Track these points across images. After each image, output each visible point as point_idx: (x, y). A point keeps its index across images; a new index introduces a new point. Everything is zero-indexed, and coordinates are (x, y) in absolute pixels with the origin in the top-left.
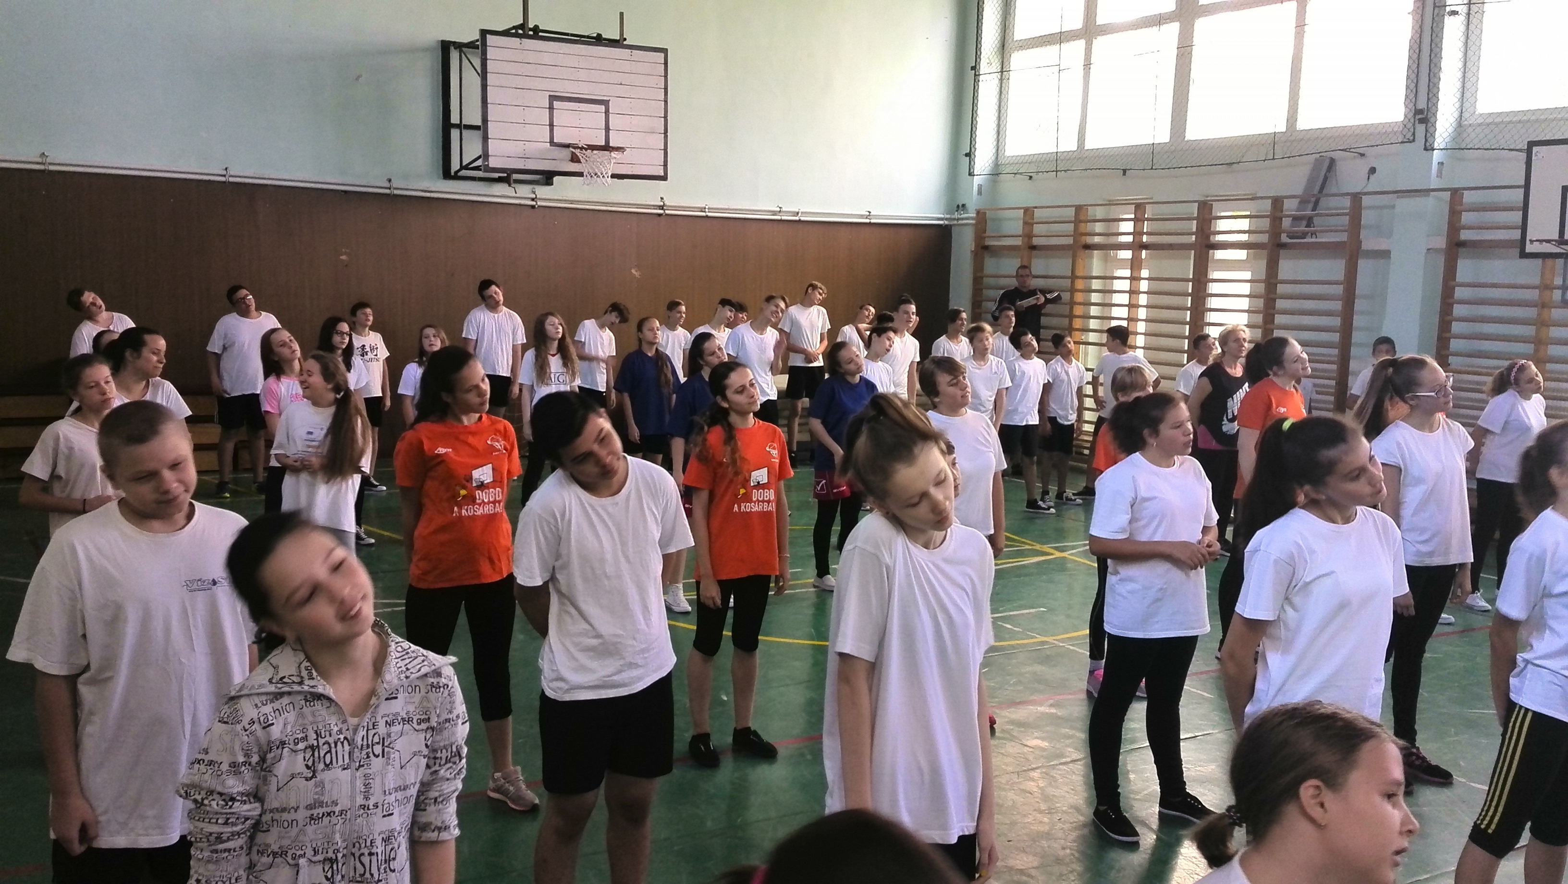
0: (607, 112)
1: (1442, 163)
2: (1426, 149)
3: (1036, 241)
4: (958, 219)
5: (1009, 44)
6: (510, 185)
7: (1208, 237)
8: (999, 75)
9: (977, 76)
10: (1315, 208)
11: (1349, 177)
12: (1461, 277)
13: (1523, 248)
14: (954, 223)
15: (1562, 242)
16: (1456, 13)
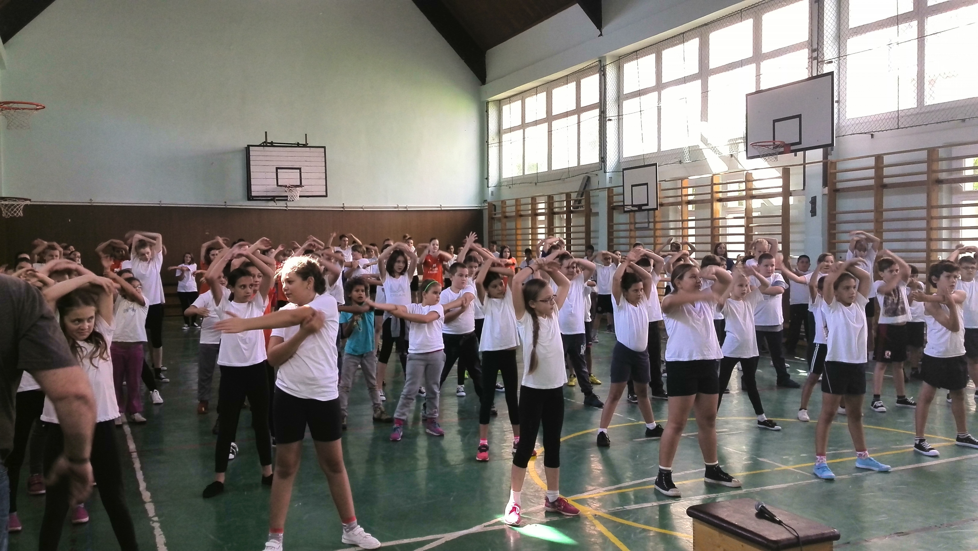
0: (300, 171)
1: (611, 178)
2: (604, 172)
3: (508, 214)
4: (484, 206)
5: (501, 131)
6: (274, 202)
7: (553, 209)
8: (497, 144)
9: (488, 145)
10: (581, 197)
11: (594, 184)
12: (615, 221)
13: (624, 209)
14: (482, 208)
15: (633, 206)
16: (611, 120)
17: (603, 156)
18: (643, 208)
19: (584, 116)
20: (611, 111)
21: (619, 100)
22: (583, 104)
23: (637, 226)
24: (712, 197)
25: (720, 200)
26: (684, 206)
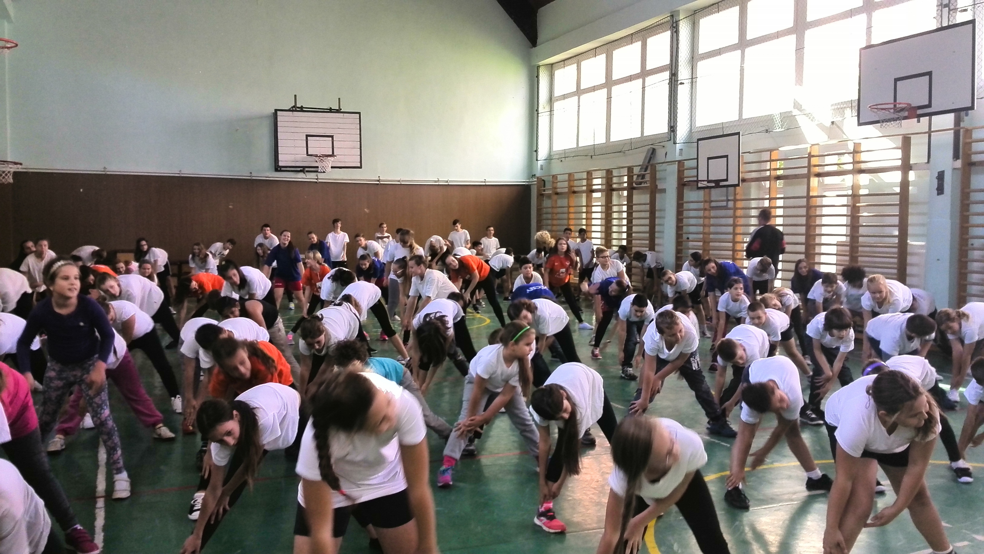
0: (333, 139)
1: (682, 149)
2: (674, 143)
3: (559, 191)
5: (553, 99)
6: (304, 173)
7: (611, 185)
8: (548, 113)
9: (538, 114)
10: (646, 171)
11: (660, 156)
12: (685, 199)
13: (698, 185)
14: (531, 183)
15: (709, 181)
16: (683, 83)
17: (672, 125)
18: (721, 184)
19: (649, 80)
20: (684, 73)
21: (692, 61)
22: (648, 67)
23: (713, 204)
24: (809, 171)
25: (819, 175)
26: (772, 182)
